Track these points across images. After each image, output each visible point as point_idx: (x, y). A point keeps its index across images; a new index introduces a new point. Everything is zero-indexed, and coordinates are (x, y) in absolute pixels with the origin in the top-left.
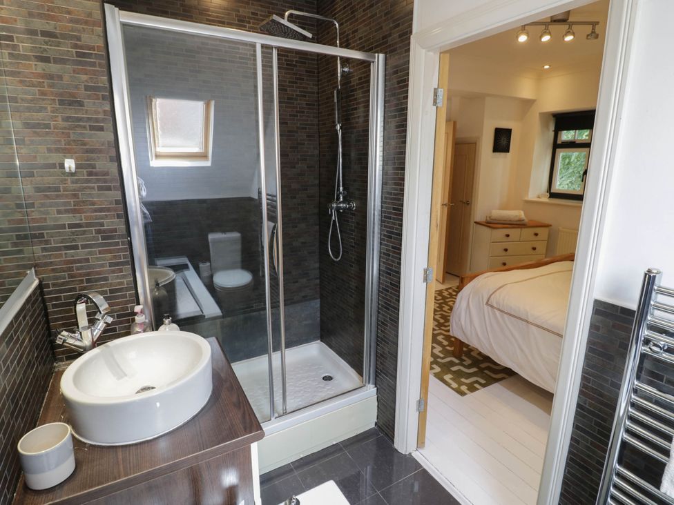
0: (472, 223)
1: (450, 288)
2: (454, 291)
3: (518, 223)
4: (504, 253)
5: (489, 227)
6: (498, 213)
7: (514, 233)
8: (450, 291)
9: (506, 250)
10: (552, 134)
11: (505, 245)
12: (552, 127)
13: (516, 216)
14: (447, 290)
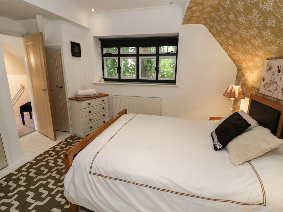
0: (67, 100)
1: (61, 143)
2: (64, 144)
3: (93, 96)
4: (89, 114)
5: (78, 101)
6: (82, 92)
7: (92, 101)
8: (61, 145)
9: (90, 112)
10: (100, 49)
11: (89, 109)
12: (100, 46)
13: (92, 92)
14: (58, 145)
